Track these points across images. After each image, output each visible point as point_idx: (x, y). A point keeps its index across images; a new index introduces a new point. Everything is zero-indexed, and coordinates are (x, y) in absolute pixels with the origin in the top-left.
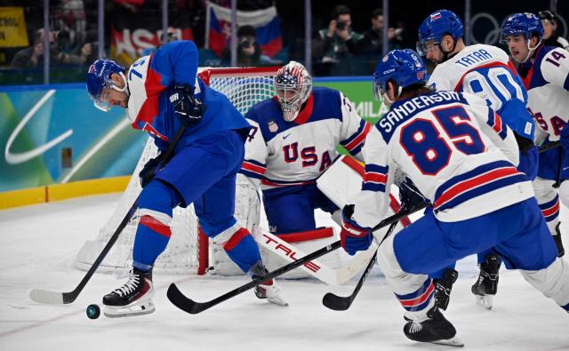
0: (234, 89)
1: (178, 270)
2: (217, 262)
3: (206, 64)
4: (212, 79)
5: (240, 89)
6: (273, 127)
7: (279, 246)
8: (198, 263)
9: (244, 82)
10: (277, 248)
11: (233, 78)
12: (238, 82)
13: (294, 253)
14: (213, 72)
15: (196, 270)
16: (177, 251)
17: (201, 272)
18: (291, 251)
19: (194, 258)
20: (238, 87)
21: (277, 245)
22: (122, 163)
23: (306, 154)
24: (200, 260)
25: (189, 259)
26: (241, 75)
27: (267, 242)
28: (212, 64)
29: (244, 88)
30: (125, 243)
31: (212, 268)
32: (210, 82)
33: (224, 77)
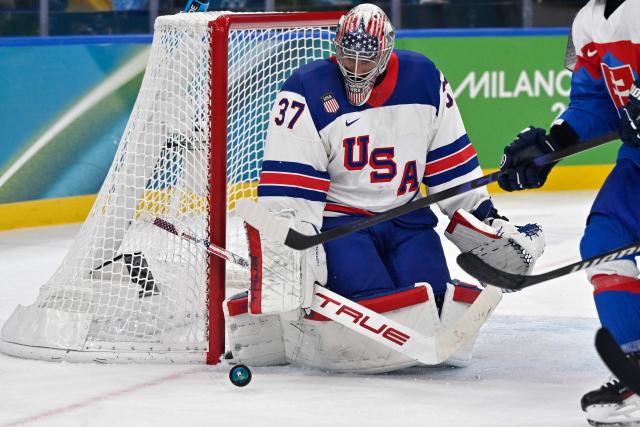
0: (270, 48)
1: (171, 355)
2: (238, 347)
3: (222, 6)
4: (233, 31)
5: (280, 49)
6: (331, 106)
7: (343, 309)
8: (207, 345)
9: (287, 37)
10: (338, 313)
11: (269, 30)
12: (276, 36)
13: (367, 318)
14: (235, 20)
15: (204, 357)
16: (171, 324)
17: (212, 360)
18: (361, 315)
19: (199, 335)
20: (277, 45)
21: (338, 308)
22: (78, 174)
23: (379, 159)
24: (209, 339)
25: (192, 337)
26: (282, 25)
27: (323, 305)
28: (232, 6)
29: (287, 46)
30: (83, 310)
31: (229, 356)
32: (230, 36)
33: (253, 28)
